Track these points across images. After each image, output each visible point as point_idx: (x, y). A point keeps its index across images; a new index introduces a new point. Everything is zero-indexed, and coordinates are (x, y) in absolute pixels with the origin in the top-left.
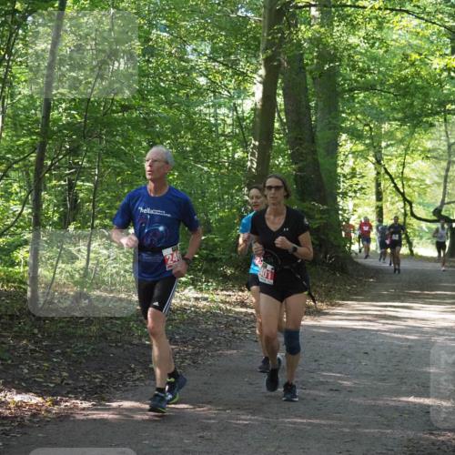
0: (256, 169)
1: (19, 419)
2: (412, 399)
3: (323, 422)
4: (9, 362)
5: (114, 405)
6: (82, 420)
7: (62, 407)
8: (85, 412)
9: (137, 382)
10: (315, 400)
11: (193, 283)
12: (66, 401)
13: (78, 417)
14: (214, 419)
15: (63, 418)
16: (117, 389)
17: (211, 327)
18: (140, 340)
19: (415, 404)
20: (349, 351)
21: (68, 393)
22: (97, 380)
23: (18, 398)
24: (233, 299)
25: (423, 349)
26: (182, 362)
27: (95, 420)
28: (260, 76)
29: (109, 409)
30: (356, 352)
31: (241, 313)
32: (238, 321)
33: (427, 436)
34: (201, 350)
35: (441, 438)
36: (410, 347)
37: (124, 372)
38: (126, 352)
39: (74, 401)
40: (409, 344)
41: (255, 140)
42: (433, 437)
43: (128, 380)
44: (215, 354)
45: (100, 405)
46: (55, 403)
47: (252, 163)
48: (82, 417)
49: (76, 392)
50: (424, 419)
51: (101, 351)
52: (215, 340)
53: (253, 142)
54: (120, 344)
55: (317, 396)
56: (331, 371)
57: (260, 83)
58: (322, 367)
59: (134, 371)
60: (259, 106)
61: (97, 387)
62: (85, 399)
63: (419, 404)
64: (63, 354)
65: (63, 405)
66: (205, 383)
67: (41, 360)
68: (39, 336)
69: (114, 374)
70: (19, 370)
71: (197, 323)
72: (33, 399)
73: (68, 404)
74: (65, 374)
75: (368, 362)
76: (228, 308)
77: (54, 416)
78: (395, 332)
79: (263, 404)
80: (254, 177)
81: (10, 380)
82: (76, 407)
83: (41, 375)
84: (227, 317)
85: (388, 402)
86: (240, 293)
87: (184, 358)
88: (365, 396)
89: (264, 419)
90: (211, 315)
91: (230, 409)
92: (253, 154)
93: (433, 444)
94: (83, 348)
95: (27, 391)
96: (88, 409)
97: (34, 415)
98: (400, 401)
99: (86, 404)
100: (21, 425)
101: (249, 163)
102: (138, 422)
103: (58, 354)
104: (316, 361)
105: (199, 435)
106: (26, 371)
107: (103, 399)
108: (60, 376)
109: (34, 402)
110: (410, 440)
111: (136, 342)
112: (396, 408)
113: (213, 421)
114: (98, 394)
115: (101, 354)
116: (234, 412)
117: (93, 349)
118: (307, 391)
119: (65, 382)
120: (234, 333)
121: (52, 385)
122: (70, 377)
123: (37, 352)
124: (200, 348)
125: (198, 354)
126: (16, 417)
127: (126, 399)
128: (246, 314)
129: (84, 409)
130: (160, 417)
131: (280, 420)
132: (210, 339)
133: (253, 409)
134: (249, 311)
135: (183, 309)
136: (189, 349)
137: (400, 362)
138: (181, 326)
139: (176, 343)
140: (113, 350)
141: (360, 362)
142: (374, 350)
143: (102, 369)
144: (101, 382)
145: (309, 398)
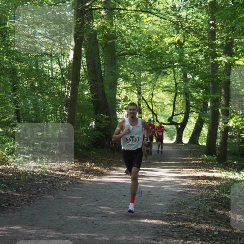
0: (70, 97)
2: (146, 221)
10: (93, 222)
14: (33, 235)
17: (40, 183)
19: (147, 223)
20: (116, 195)
24: (56, 167)
25: (156, 193)
26: (22, 203)
28: (72, 46)
30: (120, 195)
31: (59, 175)
32: (56, 180)
33: (152, 241)
34: (34, 195)
36: (149, 192)
40: (149, 190)
41: (70, 81)
42: (155, 242)
44: (41, 197)
47: (68, 93)
50: (152, 231)
52: (42, 190)
53: (68, 82)
55: (94, 220)
56: (104, 206)
57: (72, 50)
58: (99, 204)
60: (71, 62)
63: (150, 223)
66: (32, 215)
71: (34, 181)
75: (125, 201)
76: (52, 172)
78: (142, 184)
79: (63, 225)
80: (69, 100)
84: (51, 177)
85: (133, 223)
86: (60, 164)
87: (23, 200)
88: (121, 220)
89: (63, 235)
90: (42, 176)
91: (44, 229)
92: (68, 88)
98: (140, 222)
101: (66, 93)
104: (97, 200)
112: (137, 226)
116: (46, 230)
118: (89, 218)
120: (53, 186)
124: (33, 194)
125: (31, 198)
128: (62, 175)
130: (3, 234)
131: (71, 234)
132: (40, 190)
133: (57, 228)
134: (64, 173)
135: (26, 173)
136: (27, 195)
137: (143, 200)
138: (24, 182)
139: (19, 192)
141: (121, 200)
142: (129, 194)
145: (90, 221)
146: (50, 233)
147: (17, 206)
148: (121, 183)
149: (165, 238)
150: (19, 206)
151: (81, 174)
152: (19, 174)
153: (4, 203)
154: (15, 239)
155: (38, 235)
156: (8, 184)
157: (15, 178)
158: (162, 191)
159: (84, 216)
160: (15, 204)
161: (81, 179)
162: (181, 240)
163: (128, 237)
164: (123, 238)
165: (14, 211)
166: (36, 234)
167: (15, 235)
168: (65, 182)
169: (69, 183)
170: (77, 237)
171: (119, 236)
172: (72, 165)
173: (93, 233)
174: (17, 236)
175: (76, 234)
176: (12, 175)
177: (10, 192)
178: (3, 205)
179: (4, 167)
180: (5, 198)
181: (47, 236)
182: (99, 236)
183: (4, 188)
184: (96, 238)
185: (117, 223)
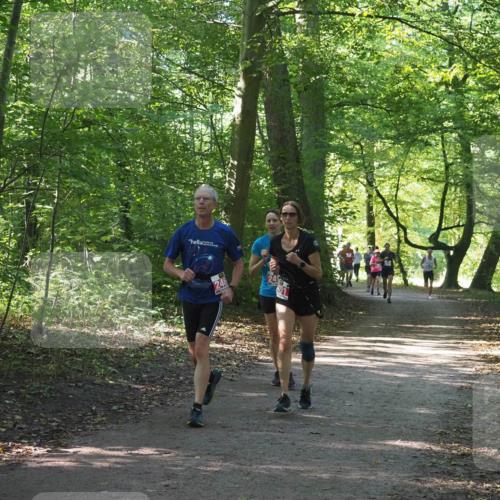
0: (234, 191)
2: (398, 443)
3: (301, 468)
5: (71, 450)
6: (36, 468)
7: (13, 453)
8: (39, 460)
9: (98, 426)
10: (293, 444)
11: (165, 316)
12: (18, 448)
13: (30, 465)
14: (181, 466)
15: (14, 466)
16: (76, 434)
17: (182, 364)
18: (103, 378)
19: (402, 448)
21: (21, 438)
22: (54, 424)
25: (413, 388)
26: (149, 403)
27: (50, 468)
28: (239, 89)
29: (66, 456)
30: (341, 392)
31: (217, 349)
33: (413, 483)
34: (171, 390)
35: (428, 485)
36: (399, 386)
37: (84, 415)
38: (88, 392)
39: (27, 447)
40: (398, 382)
41: (234, 159)
42: (419, 484)
43: (88, 424)
44: (186, 394)
45: (57, 451)
46: (6, 449)
47: (230, 185)
48: (34, 465)
49: (29, 437)
50: (411, 464)
51: (59, 391)
52: (187, 378)
53: (231, 161)
54: (80, 384)
55: (295, 440)
57: (239, 96)
59: (95, 414)
60: (238, 121)
61: (53, 431)
62: (39, 445)
63: (406, 447)
64: (17, 395)
65: (15, 451)
69: (72, 417)
71: (169, 360)
73: (20, 450)
75: (353, 403)
77: (4, 464)
78: (383, 370)
79: (236, 449)
80: (232, 199)
82: (28, 454)
85: (374, 446)
87: (151, 399)
88: (348, 440)
89: (237, 467)
90: (183, 351)
91: (198, 455)
92: (231, 175)
93: (420, 491)
94: (39, 388)
96: (43, 455)
98: (386, 445)
99: (41, 451)
101: (227, 185)
102: (97, 470)
103: (11, 395)
105: (164, 483)
107: (60, 445)
108: (13, 419)
110: (394, 488)
111: (98, 381)
112: (381, 453)
113: (180, 468)
114: (55, 439)
115: (58, 395)
116: (205, 458)
117: (50, 389)
118: (285, 435)
119: (18, 426)
121: (3, 430)
122: (25, 420)
124: (169, 387)
125: (167, 394)
127: (86, 444)
128: (222, 350)
129: (37, 456)
130: (122, 464)
131: (255, 467)
132: (181, 378)
133: (224, 454)
134: (226, 347)
135: (152, 345)
136: (157, 389)
137: (387, 402)
138: (149, 363)
139: (142, 382)
140: (73, 391)
141: (344, 402)
142: (360, 389)
143: (60, 412)
144: (58, 426)
145: (287, 442)
146: (213, 463)
147: (141, 411)
148: (341, 367)
149: (438, 478)
150: (146, 410)
151: (260, 347)
153: (115, 403)
154: (146, 473)
155: (190, 467)
156: (120, 367)
157: (132, 355)
158: (425, 383)
159: (275, 432)
160: (136, 406)
161: (261, 358)
162: (472, 483)
163: (366, 473)
164: (355, 475)
165: (137, 420)
166: (187, 465)
167: (145, 466)
168: (229, 365)
169: (237, 366)
170: (265, 472)
171: (348, 472)
172: (239, 330)
173: (295, 465)
174: (150, 468)
175: (264, 467)
176: (126, 349)
177: (124, 382)
178: (115, 408)
180: (116, 394)
181: (208, 469)
182: (309, 471)
183: (113, 375)
184: (302, 475)
185: (340, 447)
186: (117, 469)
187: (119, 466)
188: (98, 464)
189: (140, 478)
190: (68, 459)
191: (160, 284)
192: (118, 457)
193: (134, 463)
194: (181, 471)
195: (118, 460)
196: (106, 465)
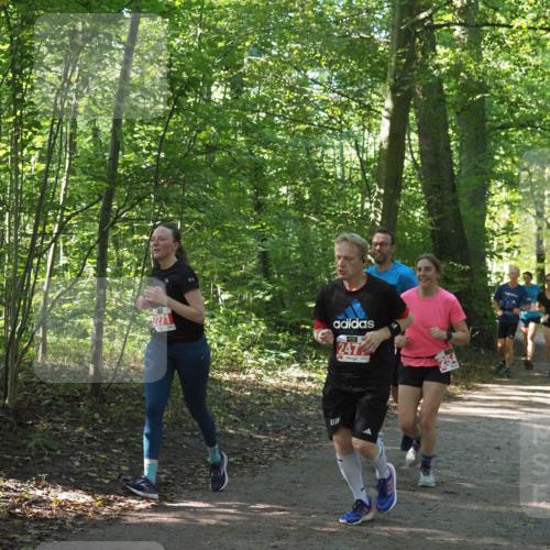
0: (381, 223)
1: (59, 521)
3: (428, 531)
4: (59, 453)
6: (136, 524)
7: (115, 507)
8: (140, 514)
10: (423, 504)
11: (299, 359)
12: (121, 501)
13: (130, 520)
14: (294, 525)
15: (111, 521)
16: (185, 487)
17: (312, 413)
18: (223, 428)
20: (478, 445)
22: (162, 476)
23: (63, 496)
26: (270, 456)
27: (150, 524)
28: (387, 110)
30: (485, 446)
34: (297, 441)
37: (197, 467)
39: (130, 501)
41: (380, 188)
43: (200, 477)
44: (312, 445)
46: (108, 503)
47: (376, 216)
48: (135, 520)
51: (172, 440)
52: (315, 429)
53: (378, 189)
55: (427, 499)
57: (387, 118)
60: (385, 146)
61: (160, 484)
64: (125, 444)
65: (116, 505)
66: (293, 482)
67: (98, 450)
68: (100, 421)
69: (184, 468)
70: (69, 463)
71: (297, 408)
72: (80, 498)
73: (122, 504)
74: (124, 468)
77: (103, 519)
81: (56, 474)
82: (131, 508)
83: (95, 469)
85: (513, 508)
87: (273, 451)
88: (486, 501)
91: (316, 513)
92: (377, 205)
95: (75, 487)
96: (146, 510)
97: (78, 517)
99: (143, 505)
100: (61, 529)
101: (372, 216)
102: (202, 527)
103: (120, 443)
105: (272, 544)
106: (77, 463)
107: (166, 500)
108: (119, 469)
109: (82, 501)
113: (292, 528)
115: (171, 444)
116: (322, 517)
118: (415, 494)
119: (123, 477)
121: (107, 481)
122: (130, 472)
123: (95, 441)
124: (295, 438)
125: (291, 445)
126: (56, 519)
127: (194, 499)
129: (140, 510)
131: (376, 528)
132: (309, 428)
135: (281, 392)
136: (282, 439)
138: (276, 411)
139: (266, 432)
140: (187, 440)
141: (488, 458)
142: (509, 444)
143: (171, 463)
144: (166, 478)
145: (416, 501)
146: (331, 523)
147: (260, 463)
148: (490, 419)
150: (266, 463)
152: (266, 393)
154: (255, 532)
155: (304, 527)
156: (243, 415)
157: (257, 402)
160: (256, 459)
164: (489, 540)
165: (254, 473)
166: (301, 524)
167: (255, 524)
170: (386, 534)
171: (480, 536)
173: (421, 527)
174: (259, 527)
175: (386, 528)
176: (252, 395)
177: (245, 432)
178: (232, 459)
179: (235, 376)
180: (235, 445)
181: (324, 529)
182: (436, 534)
183: (235, 424)
184: (429, 538)
185: (476, 508)
186: (222, 526)
187: (226, 524)
188: (204, 521)
189: (246, 538)
190: (172, 514)
191: (298, 324)
192: (228, 513)
193: (244, 521)
194: (294, 531)
195: (226, 517)
196: (212, 522)
